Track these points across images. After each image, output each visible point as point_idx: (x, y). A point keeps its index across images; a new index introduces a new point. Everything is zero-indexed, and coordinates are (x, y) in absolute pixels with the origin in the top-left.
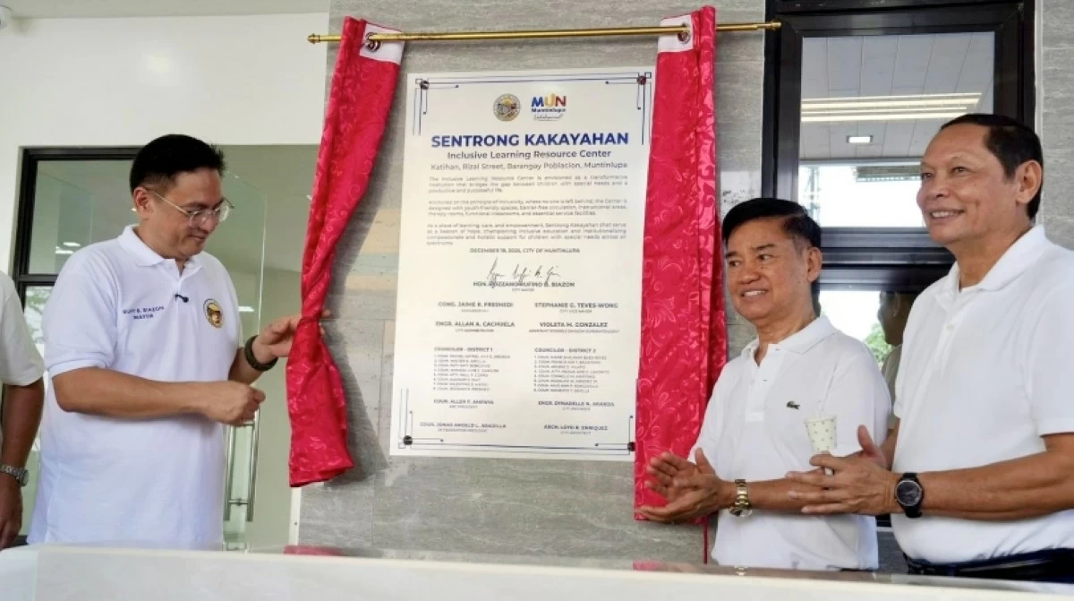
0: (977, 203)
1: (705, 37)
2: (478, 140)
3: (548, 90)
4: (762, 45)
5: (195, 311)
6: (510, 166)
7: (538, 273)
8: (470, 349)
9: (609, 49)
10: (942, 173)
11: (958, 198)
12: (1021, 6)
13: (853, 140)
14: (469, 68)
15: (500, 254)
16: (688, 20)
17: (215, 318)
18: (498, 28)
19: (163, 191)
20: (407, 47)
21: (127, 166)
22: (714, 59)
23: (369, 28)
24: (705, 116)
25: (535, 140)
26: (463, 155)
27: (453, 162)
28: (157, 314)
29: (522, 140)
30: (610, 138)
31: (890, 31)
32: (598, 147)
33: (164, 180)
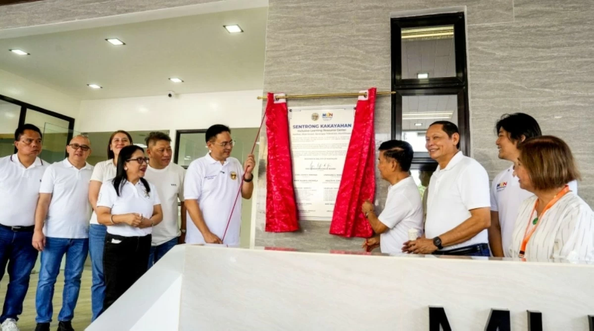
0: (442, 146)
1: (372, 97)
2: (307, 126)
3: (327, 111)
4: (390, 98)
5: (226, 176)
6: (316, 134)
7: (325, 165)
8: (304, 188)
9: (345, 100)
10: (431, 139)
11: (437, 145)
12: (464, 87)
13: (416, 125)
14: (304, 105)
15: (313, 160)
16: (367, 91)
17: (233, 177)
18: (313, 94)
19: (214, 141)
20: (287, 99)
21: (204, 135)
22: (374, 103)
23: (275, 95)
24: (370, 119)
25: (323, 126)
26: (302, 131)
27: (299, 133)
28: (215, 178)
29: (320, 126)
30: (346, 125)
31: (427, 94)
32: (342, 128)
33: (213, 137)
